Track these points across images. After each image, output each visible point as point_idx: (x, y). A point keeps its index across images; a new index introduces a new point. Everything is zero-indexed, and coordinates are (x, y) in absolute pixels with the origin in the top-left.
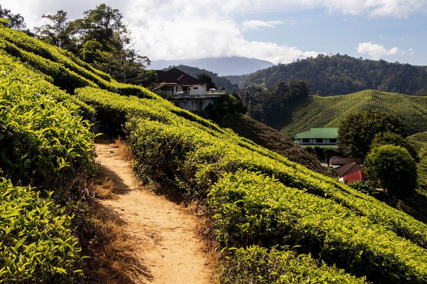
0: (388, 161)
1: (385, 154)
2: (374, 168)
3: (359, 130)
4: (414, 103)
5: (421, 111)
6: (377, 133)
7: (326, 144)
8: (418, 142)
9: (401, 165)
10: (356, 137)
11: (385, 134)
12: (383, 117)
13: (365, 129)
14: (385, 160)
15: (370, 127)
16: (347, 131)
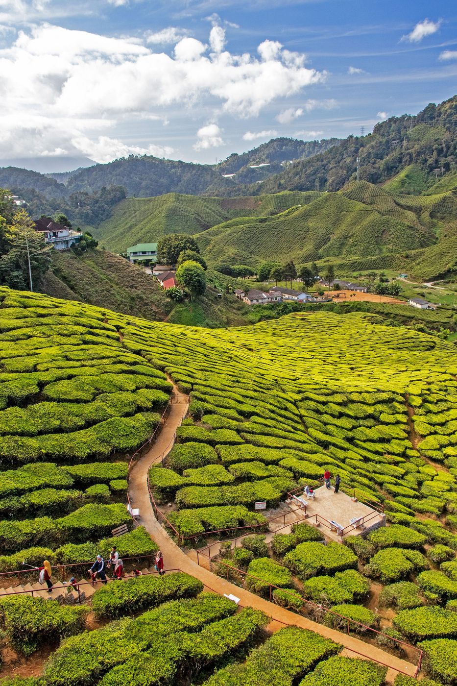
0: (189, 274)
1: (187, 270)
2: (181, 279)
3: (170, 249)
4: (205, 203)
5: (211, 209)
6: (181, 251)
7: (149, 255)
8: (209, 237)
9: (196, 276)
10: (169, 253)
11: (186, 252)
12: (185, 240)
13: (174, 248)
14: (187, 274)
15: (177, 247)
16: (163, 249)
